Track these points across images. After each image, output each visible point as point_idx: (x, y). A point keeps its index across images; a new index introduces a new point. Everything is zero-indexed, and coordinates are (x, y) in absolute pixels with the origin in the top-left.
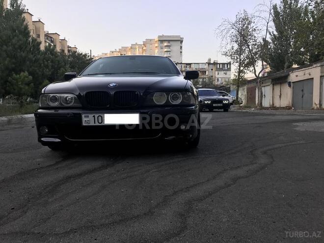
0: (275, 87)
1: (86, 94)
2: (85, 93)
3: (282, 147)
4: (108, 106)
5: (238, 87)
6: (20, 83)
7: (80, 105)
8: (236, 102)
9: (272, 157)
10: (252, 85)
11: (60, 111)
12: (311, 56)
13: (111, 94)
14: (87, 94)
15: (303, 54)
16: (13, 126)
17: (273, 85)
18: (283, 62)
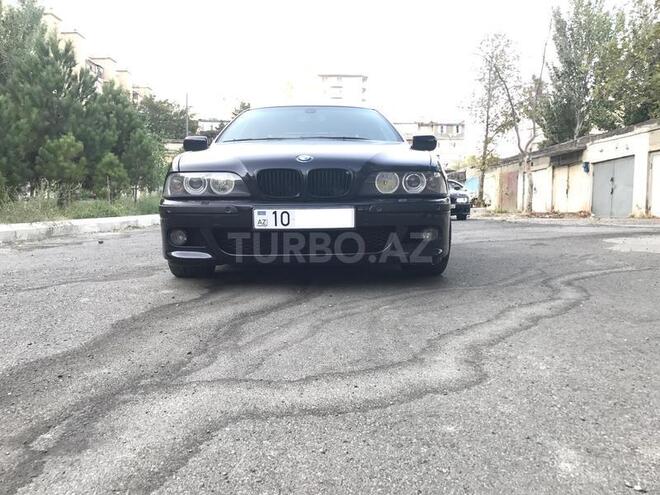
0: (557, 172)
1: (258, 175)
2: (255, 172)
3: (597, 275)
4: (298, 195)
5: (484, 171)
6: (62, 158)
7: (246, 194)
8: (479, 202)
9: (586, 291)
10: (510, 168)
11: (212, 204)
12: (628, 112)
13: (304, 173)
14: (260, 174)
15: (611, 106)
16: (59, 240)
17: (554, 168)
18: (571, 124)
